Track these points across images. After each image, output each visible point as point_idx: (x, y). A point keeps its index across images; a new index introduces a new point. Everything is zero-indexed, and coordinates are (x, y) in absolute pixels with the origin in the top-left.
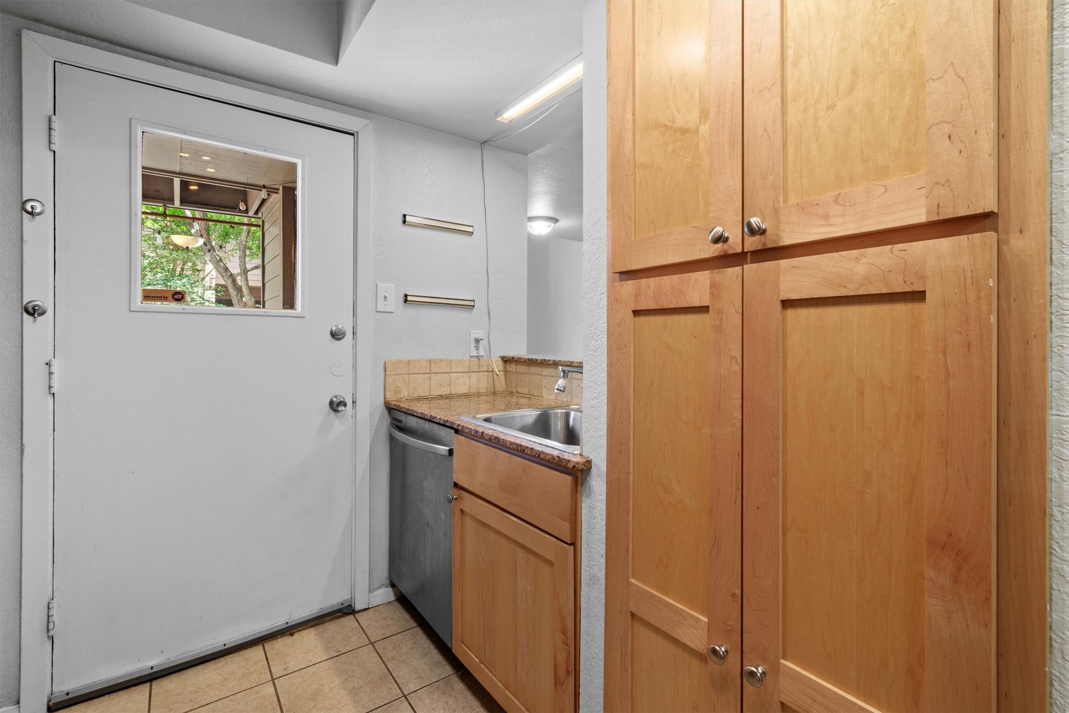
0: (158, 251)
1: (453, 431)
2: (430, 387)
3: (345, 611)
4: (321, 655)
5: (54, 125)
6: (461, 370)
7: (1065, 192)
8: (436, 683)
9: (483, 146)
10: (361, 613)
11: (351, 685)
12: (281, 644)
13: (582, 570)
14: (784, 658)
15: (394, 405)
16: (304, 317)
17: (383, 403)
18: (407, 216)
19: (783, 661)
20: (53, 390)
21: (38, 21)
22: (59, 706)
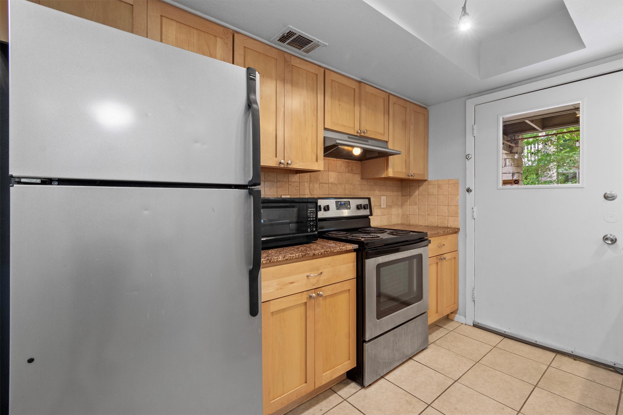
3: (618, 370)
4: (583, 375)
5: (475, 128)
12: (566, 359)
16: (584, 188)
20: (474, 217)
21: (470, 95)
22: (476, 326)
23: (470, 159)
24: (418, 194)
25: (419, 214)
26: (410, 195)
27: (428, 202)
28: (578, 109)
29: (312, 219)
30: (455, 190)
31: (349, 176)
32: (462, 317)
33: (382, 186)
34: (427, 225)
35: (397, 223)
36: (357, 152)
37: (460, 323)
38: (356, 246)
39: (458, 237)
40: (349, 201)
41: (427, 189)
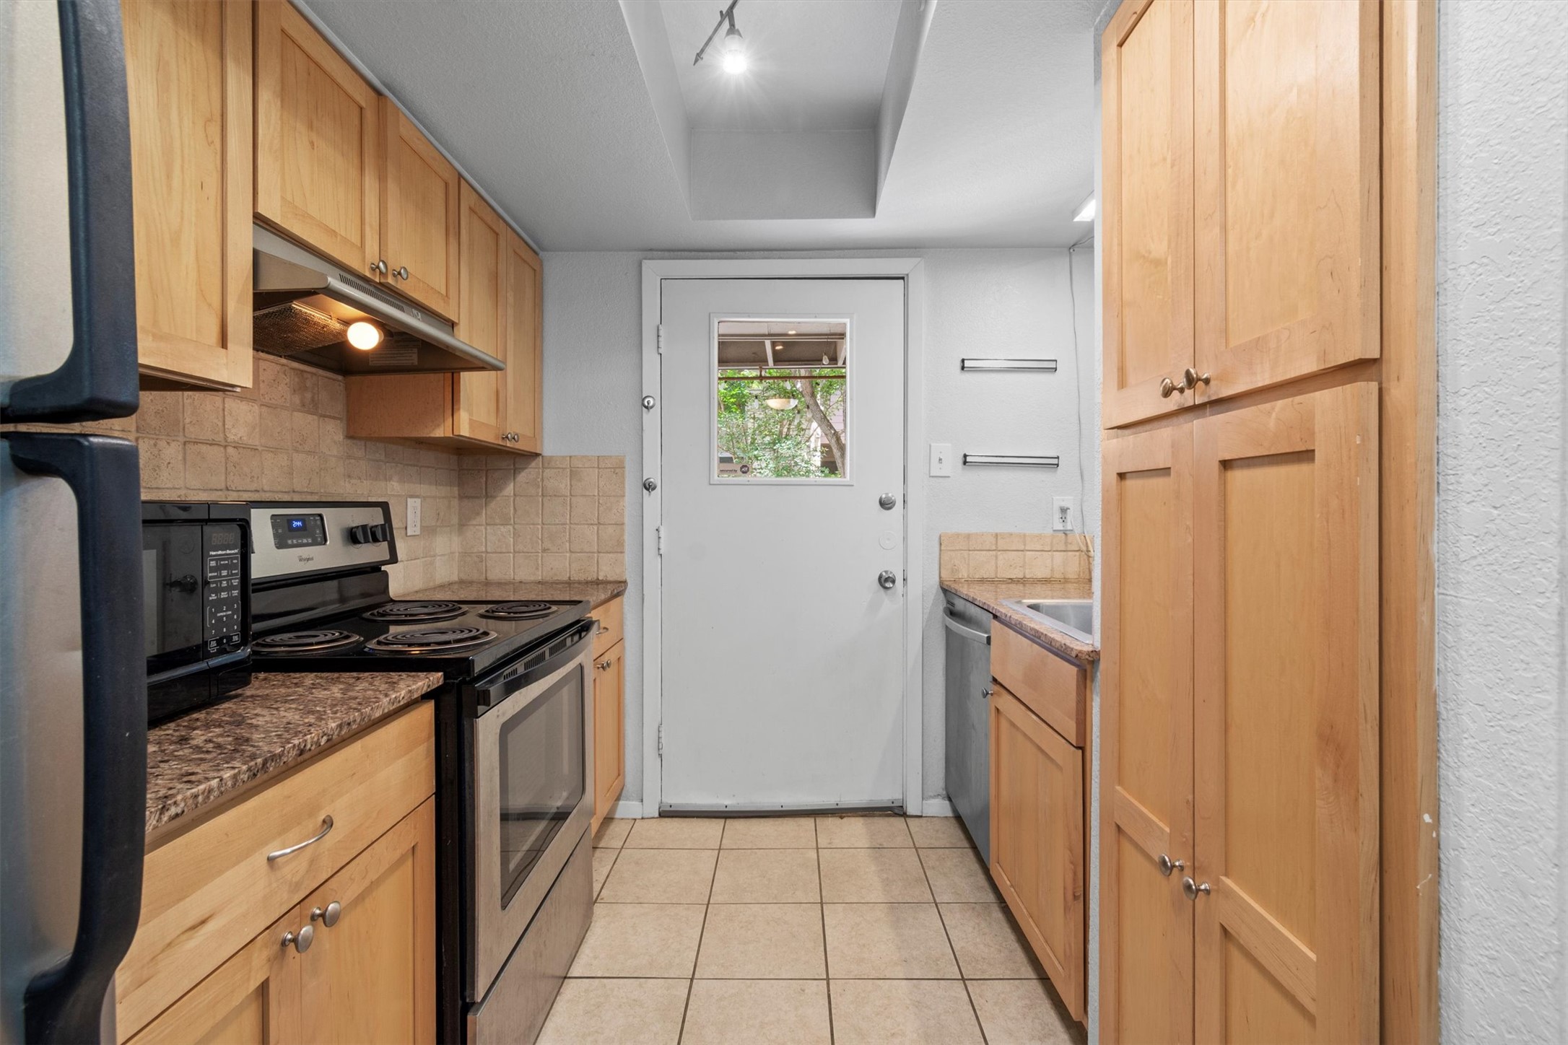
0: (767, 411)
1: (991, 616)
2: (997, 567)
3: (896, 811)
4: (864, 843)
5: (661, 333)
6: (1039, 547)
7: (1448, 328)
8: (973, 905)
9: (1071, 250)
10: (912, 819)
11: (885, 876)
12: (831, 822)
13: (1093, 782)
14: (1226, 875)
15: (947, 585)
16: (853, 486)
17: (938, 583)
18: (965, 361)
19: (1223, 878)
20: (661, 552)
21: (651, 250)
22: (665, 814)
23: (652, 407)
24: (512, 494)
25: (517, 550)
26: (488, 497)
27: (542, 515)
28: (842, 336)
29: (224, 595)
30: (615, 485)
31: (304, 421)
32: (634, 803)
33: (408, 465)
34: (540, 578)
35: (447, 580)
36: (364, 337)
37: (628, 819)
38: (436, 678)
39: (622, 603)
40: (321, 516)
41: (539, 480)
